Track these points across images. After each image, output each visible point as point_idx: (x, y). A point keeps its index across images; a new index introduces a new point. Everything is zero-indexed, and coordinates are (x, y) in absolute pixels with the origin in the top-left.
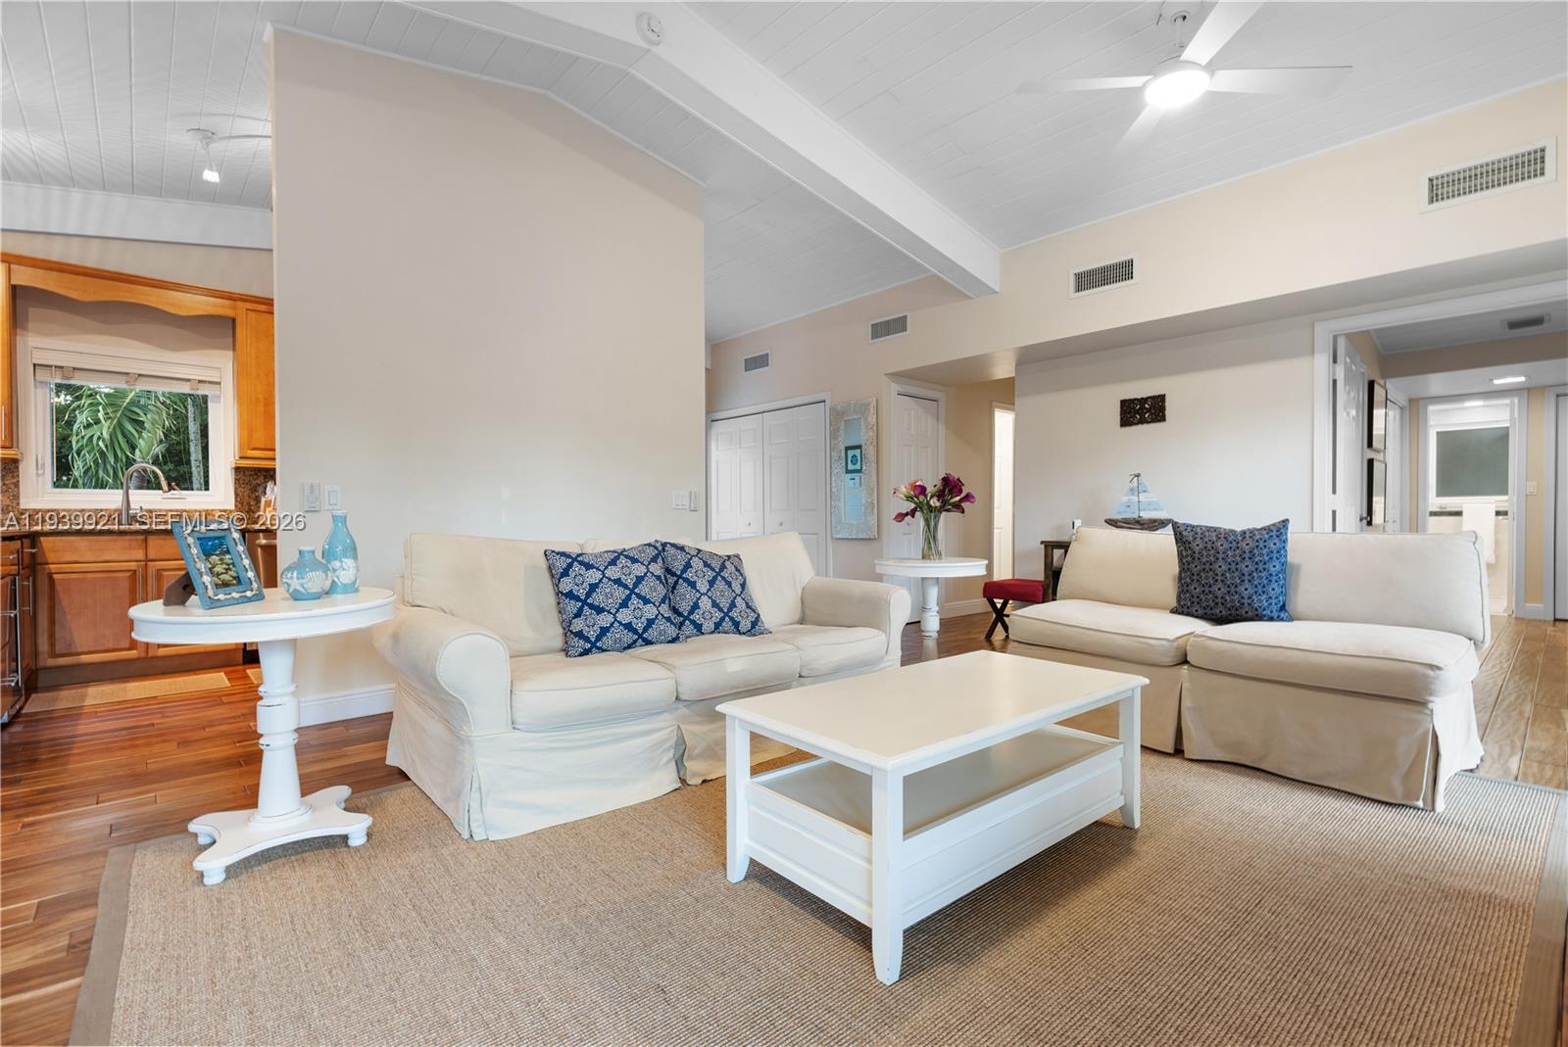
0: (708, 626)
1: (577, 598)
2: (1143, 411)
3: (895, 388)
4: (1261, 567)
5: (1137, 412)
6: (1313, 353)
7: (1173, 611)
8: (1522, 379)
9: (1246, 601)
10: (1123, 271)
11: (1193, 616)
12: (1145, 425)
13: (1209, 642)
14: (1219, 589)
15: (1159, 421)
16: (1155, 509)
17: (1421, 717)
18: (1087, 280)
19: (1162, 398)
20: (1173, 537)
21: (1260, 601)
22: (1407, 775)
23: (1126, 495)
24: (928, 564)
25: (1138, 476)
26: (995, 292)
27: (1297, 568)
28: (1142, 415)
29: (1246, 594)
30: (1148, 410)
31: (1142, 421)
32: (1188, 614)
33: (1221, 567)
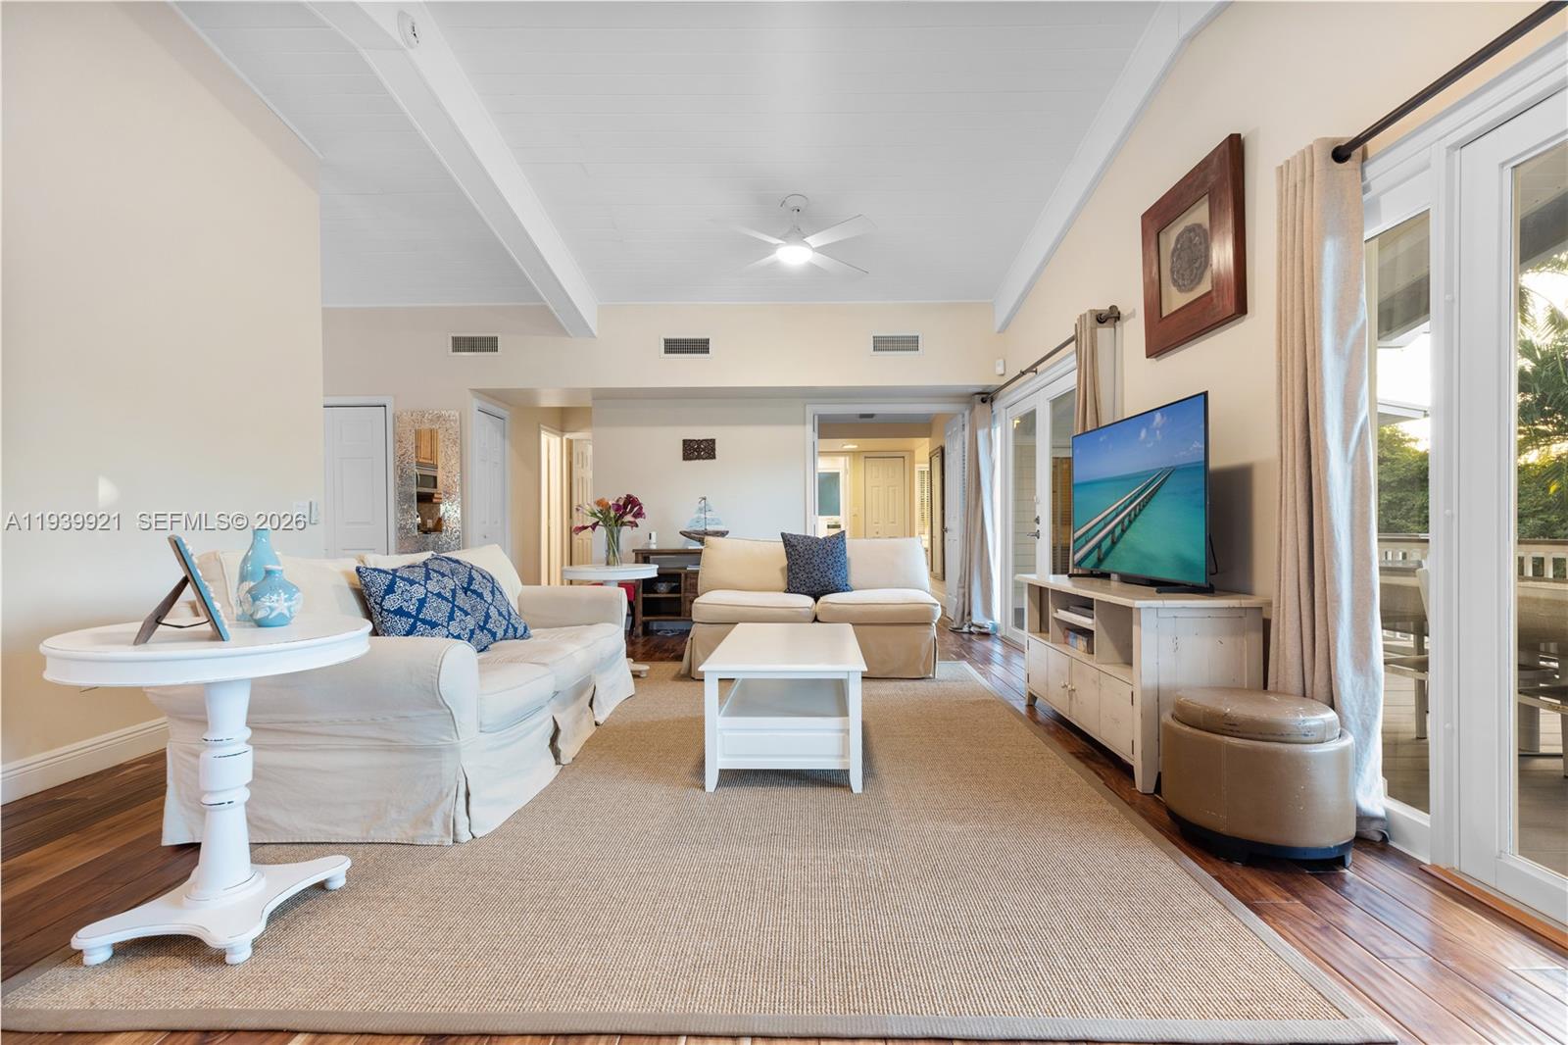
0: (500, 633)
1: (408, 615)
2: (698, 450)
3: (476, 403)
4: (837, 559)
5: (695, 450)
6: (805, 424)
7: (785, 592)
8: (855, 447)
9: (831, 581)
10: (700, 346)
11: (801, 593)
12: (701, 461)
13: (832, 606)
14: (816, 575)
15: (711, 458)
16: (717, 524)
17: (928, 631)
18: (674, 346)
19: (713, 441)
20: (782, 544)
21: (838, 581)
22: (925, 663)
23: (696, 513)
24: (611, 569)
25: (705, 499)
26: (594, 337)
27: (849, 559)
28: (699, 453)
29: (831, 576)
30: (703, 450)
31: (699, 457)
32: (798, 593)
33: (816, 560)
